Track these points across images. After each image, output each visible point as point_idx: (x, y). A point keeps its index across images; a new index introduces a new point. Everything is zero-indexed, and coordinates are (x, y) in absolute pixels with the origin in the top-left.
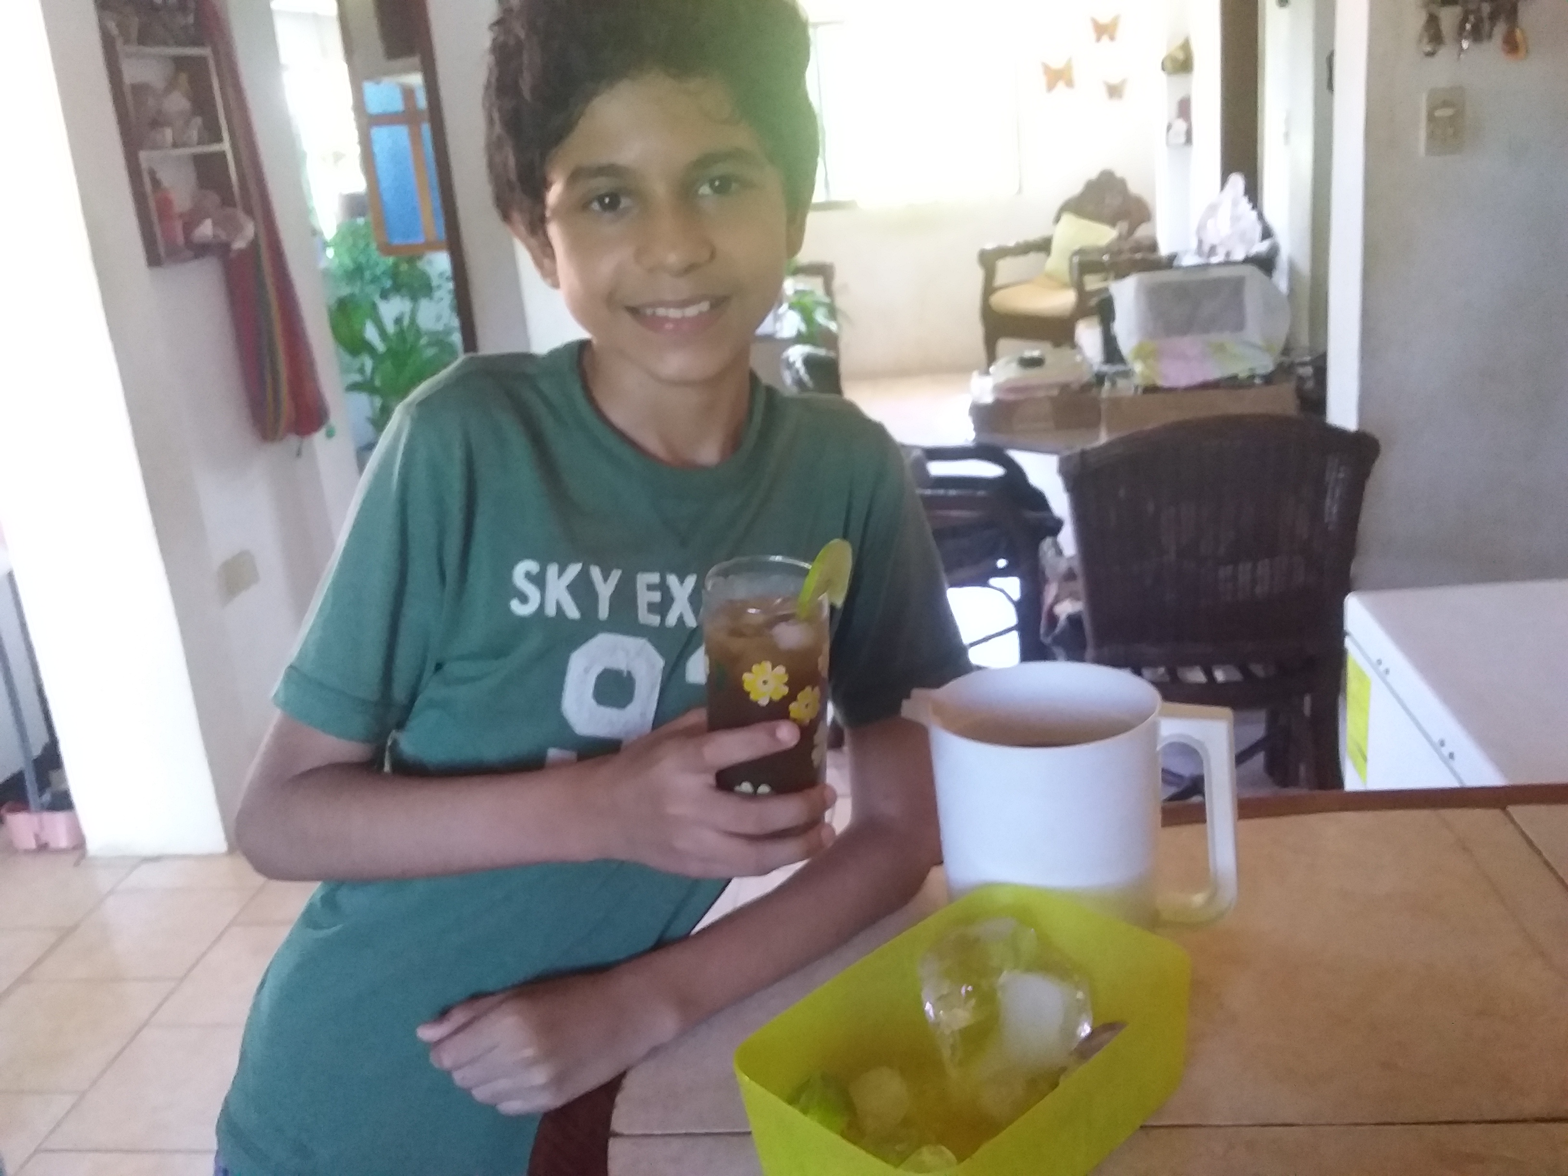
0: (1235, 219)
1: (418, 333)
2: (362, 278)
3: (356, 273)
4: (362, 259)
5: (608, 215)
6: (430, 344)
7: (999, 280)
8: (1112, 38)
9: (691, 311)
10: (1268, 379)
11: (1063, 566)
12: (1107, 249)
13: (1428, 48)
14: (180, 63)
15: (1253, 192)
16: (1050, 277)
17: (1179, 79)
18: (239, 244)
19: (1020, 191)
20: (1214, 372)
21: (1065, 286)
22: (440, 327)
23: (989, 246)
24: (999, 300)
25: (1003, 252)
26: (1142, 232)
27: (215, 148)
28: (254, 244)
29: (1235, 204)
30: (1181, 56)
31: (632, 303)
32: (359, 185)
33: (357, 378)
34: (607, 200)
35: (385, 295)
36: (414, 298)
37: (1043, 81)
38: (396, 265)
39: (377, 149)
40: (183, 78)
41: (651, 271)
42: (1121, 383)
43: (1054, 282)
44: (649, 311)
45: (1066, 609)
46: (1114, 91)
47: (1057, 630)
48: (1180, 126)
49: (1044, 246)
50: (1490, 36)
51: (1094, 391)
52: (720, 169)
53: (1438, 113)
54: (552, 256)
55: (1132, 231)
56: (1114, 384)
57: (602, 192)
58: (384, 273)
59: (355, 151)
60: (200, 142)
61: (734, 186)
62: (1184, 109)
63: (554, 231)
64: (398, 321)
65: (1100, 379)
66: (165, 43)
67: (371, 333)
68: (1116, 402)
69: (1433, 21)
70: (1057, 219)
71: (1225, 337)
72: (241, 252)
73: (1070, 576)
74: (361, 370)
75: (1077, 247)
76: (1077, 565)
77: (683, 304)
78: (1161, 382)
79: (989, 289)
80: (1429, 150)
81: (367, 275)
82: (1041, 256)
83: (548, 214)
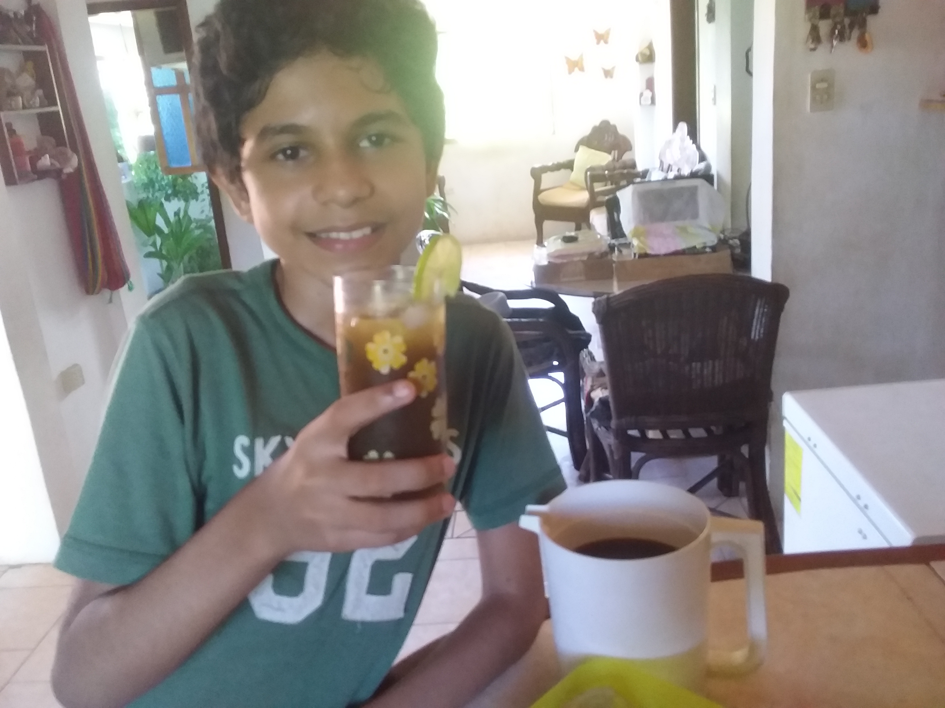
0: (683, 149)
1: (190, 221)
2: (153, 187)
3: (150, 184)
4: (154, 176)
5: (290, 163)
6: (197, 228)
7: (543, 187)
8: (606, 42)
9: (357, 234)
10: (714, 249)
11: (596, 368)
12: (607, 168)
13: (812, 46)
14: (28, 56)
15: (693, 133)
16: (573, 183)
17: (647, 66)
18: (68, 170)
19: (554, 133)
20: (682, 245)
21: (582, 189)
22: (203, 217)
23: (537, 165)
24: (544, 197)
25: (545, 169)
26: (626, 157)
27: (52, 109)
28: (78, 170)
29: (683, 140)
30: (648, 52)
31: (311, 230)
32: (150, 130)
33: (152, 249)
34: (289, 152)
35: (168, 198)
36: (186, 200)
37: (566, 67)
38: (175, 180)
39: (160, 109)
40: (30, 65)
41: (325, 204)
42: (625, 251)
43: (576, 187)
44: (324, 235)
45: (598, 394)
46: (608, 74)
47: (593, 409)
48: (648, 94)
49: (569, 165)
50: (849, 39)
51: (609, 257)
52: (375, 128)
53: (818, 86)
54: (247, 199)
55: (620, 156)
56: (620, 251)
57: (285, 146)
58: (166, 185)
59: (147, 110)
60: (42, 106)
61: (387, 141)
62: (650, 84)
63: (248, 178)
64: (177, 214)
65: (612, 248)
66: (17, 43)
67: (160, 221)
68: (622, 264)
69: (814, 30)
70: (577, 150)
71: (686, 223)
72: (69, 175)
73: (601, 374)
74: (154, 244)
75: (588, 167)
76: (605, 368)
77: (350, 229)
78: (649, 252)
79: (537, 191)
80: (813, 109)
81: (157, 186)
82: (569, 171)
83: (243, 164)
